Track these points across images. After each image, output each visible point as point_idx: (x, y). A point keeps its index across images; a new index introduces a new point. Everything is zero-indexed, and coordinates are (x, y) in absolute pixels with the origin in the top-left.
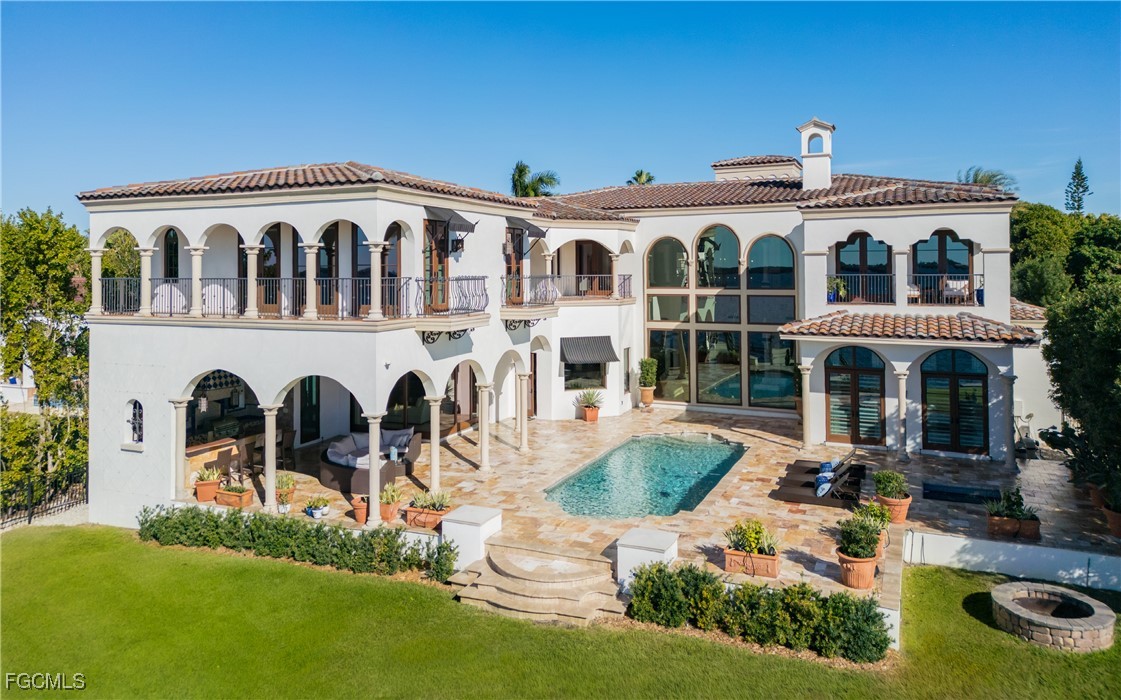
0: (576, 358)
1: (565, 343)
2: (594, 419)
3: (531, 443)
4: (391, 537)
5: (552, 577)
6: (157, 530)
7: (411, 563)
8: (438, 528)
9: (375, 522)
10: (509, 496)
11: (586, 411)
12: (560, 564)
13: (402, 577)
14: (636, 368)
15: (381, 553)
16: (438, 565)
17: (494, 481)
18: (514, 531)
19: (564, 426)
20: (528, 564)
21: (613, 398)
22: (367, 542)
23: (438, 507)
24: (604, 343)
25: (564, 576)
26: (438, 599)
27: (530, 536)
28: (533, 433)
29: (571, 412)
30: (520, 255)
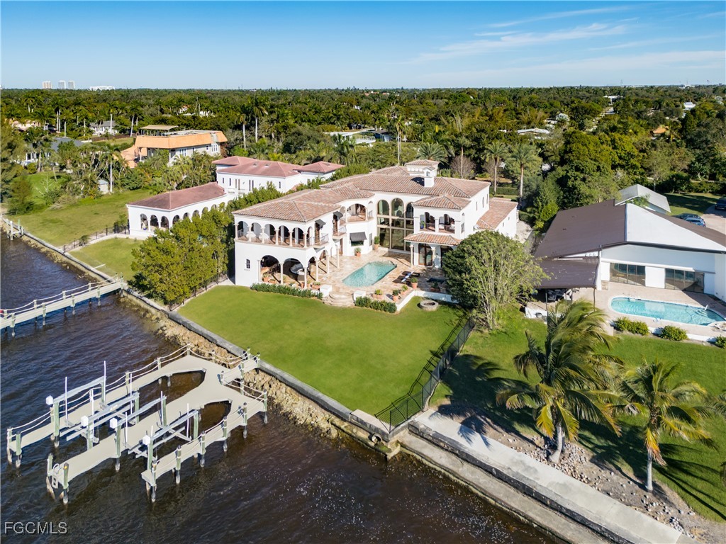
0: (355, 239)
1: (351, 235)
2: (359, 256)
3: (340, 265)
4: (309, 291)
5: (341, 299)
6: (256, 288)
7: (313, 296)
8: (319, 289)
9: (306, 288)
10: (334, 282)
11: (357, 252)
12: (343, 296)
13: (312, 298)
14: (373, 238)
15: (307, 294)
16: (320, 296)
17: (330, 277)
18: (334, 290)
19: (351, 258)
20: (336, 296)
21: (366, 248)
22: (305, 292)
23: (318, 285)
24: (363, 234)
25: (344, 299)
26: (320, 303)
27: (338, 291)
28: (341, 261)
29: (353, 254)
30: (337, 221)
